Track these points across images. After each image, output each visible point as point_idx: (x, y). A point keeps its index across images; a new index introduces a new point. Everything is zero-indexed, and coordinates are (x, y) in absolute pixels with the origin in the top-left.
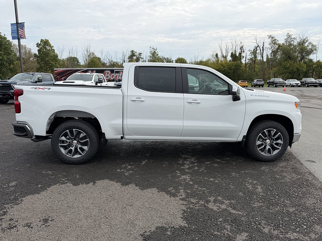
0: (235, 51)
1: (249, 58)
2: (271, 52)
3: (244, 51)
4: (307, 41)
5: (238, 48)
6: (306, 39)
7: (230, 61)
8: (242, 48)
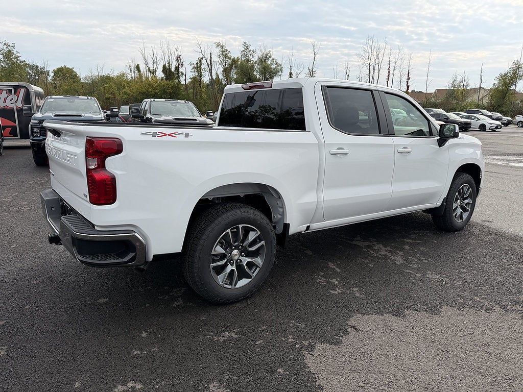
0: (169, 63)
1: (192, 77)
2: (222, 69)
3: (182, 65)
4: (270, 57)
5: (173, 58)
6: (269, 55)
7: (162, 78)
8: (178, 59)
